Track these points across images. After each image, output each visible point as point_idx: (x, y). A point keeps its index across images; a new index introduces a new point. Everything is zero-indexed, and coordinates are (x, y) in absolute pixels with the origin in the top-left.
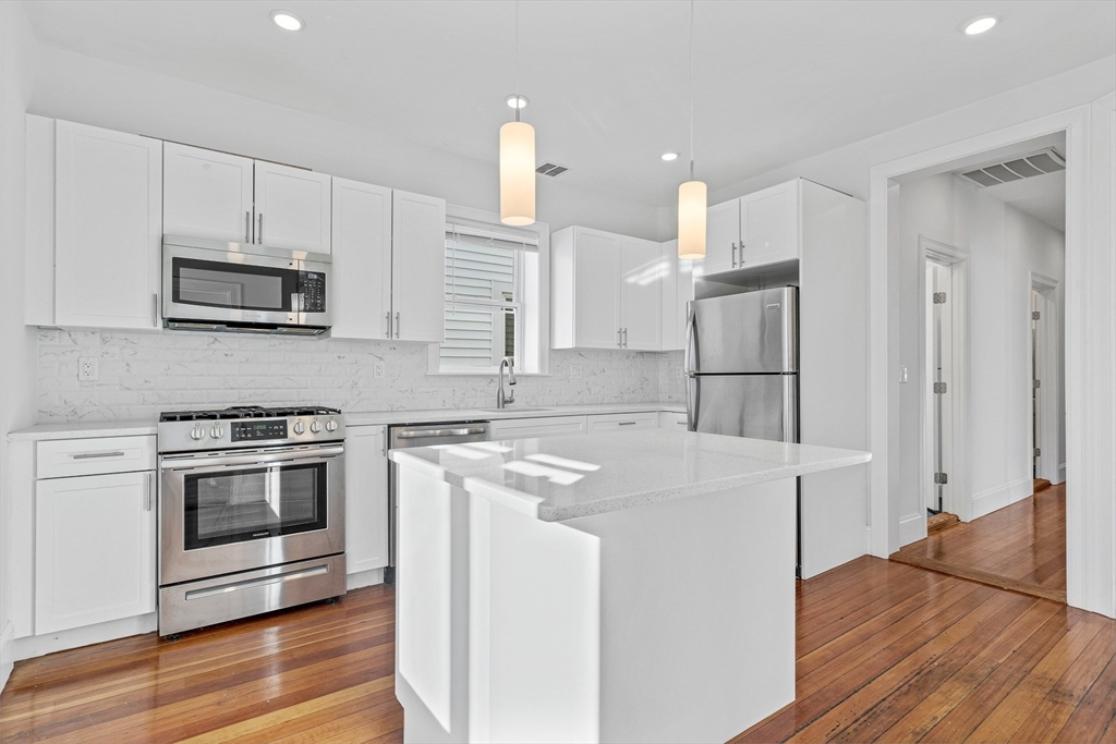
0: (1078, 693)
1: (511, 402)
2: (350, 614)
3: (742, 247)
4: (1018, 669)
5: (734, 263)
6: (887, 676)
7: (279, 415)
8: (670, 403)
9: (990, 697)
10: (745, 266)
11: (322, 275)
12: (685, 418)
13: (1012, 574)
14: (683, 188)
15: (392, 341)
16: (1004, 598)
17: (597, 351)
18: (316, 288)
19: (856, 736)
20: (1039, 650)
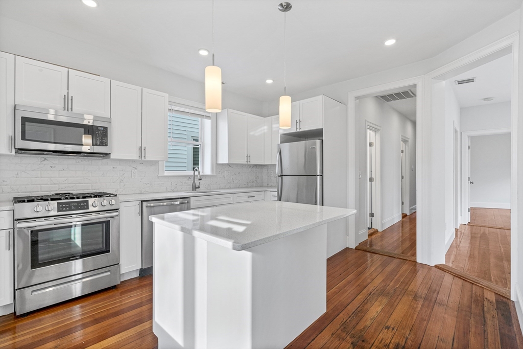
0: (423, 296)
1: (199, 187)
2: (122, 293)
3: (300, 122)
4: (403, 289)
5: (297, 129)
6: (359, 297)
7: (84, 198)
8: (268, 187)
9: (395, 301)
10: (301, 130)
11: (106, 128)
12: (276, 194)
13: (398, 252)
14: (281, 98)
15: (142, 161)
16: (396, 261)
17: (237, 165)
18: (103, 134)
19: (350, 323)
20: (409, 281)
